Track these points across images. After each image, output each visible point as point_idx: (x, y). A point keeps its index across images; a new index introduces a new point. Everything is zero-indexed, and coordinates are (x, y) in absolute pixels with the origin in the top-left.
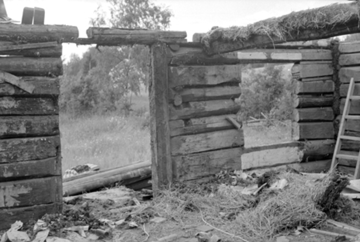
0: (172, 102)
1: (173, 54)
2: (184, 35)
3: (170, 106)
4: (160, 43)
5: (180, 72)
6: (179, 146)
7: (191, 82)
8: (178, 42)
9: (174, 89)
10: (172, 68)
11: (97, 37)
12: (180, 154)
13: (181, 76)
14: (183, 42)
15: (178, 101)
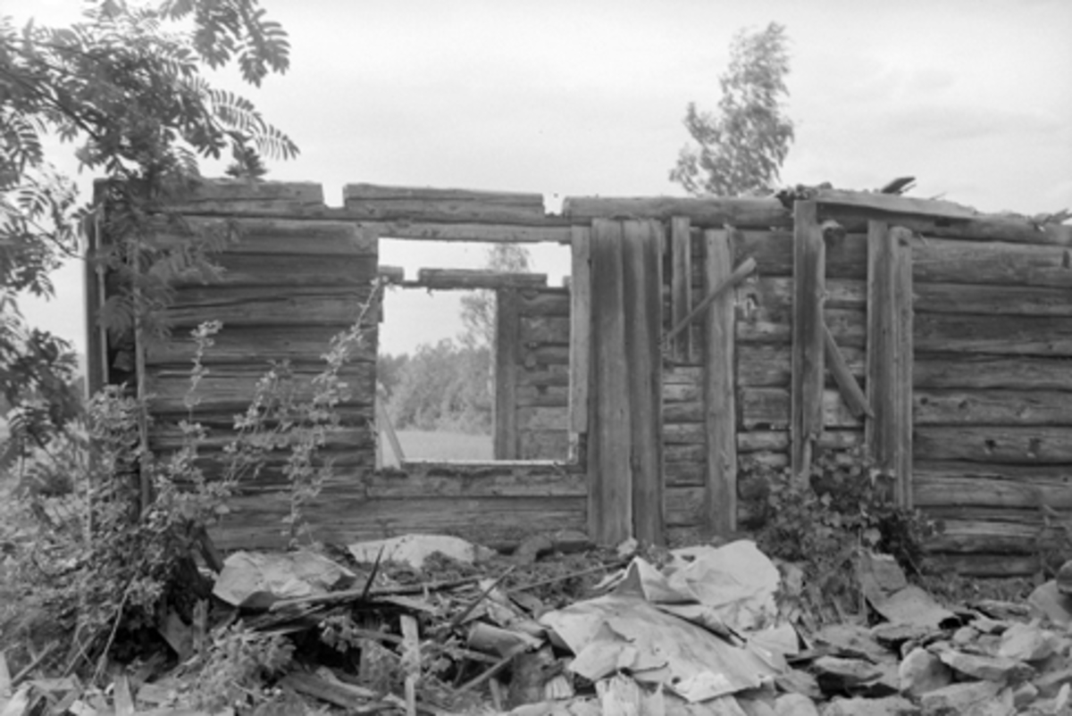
0: (521, 362)
1: (527, 302)
2: (543, 278)
3: (519, 368)
4: (508, 287)
5: (534, 325)
6: (528, 419)
7: (550, 338)
8: (535, 286)
9: (527, 346)
10: (523, 319)
11: (425, 280)
12: (528, 430)
13: (536, 329)
14: (542, 286)
15: (531, 362)
